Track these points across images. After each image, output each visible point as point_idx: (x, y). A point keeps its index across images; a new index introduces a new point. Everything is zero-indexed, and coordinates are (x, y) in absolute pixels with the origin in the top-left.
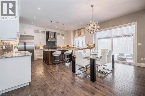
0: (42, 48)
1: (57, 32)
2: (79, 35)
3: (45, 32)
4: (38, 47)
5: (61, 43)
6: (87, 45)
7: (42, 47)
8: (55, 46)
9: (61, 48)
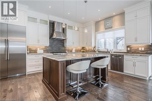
0: (42, 51)
1: (68, 23)
2: (109, 28)
3: (47, 21)
4: (34, 49)
5: (73, 43)
6: (128, 47)
7: (42, 49)
8: (63, 48)
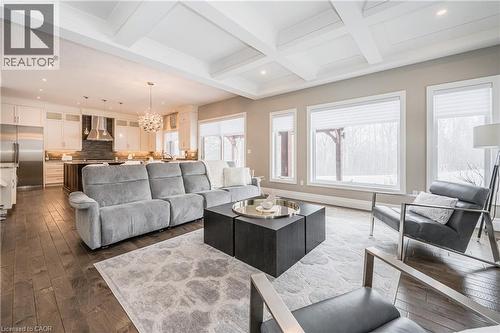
0: (70, 158)
1: (117, 117)
2: (174, 127)
3: (78, 116)
4: (57, 155)
5: (128, 145)
7: (70, 155)
8: (111, 154)
9: (130, 157)
